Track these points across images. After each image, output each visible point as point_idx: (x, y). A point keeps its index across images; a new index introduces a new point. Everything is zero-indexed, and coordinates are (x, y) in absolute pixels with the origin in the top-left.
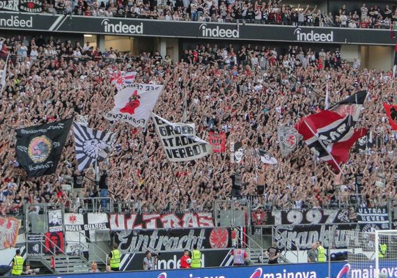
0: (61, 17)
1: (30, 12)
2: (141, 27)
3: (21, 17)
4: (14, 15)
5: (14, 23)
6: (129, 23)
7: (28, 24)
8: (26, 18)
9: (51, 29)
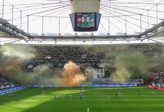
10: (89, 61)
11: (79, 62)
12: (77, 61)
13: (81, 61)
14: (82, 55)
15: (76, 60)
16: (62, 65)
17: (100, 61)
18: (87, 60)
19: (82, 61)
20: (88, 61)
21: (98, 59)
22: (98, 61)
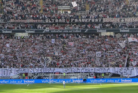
0: (87, 29)
1: (81, 29)
2: (106, 30)
3: (78, 30)
4: (77, 30)
5: (77, 31)
6: (103, 30)
7: (80, 31)
8: (80, 30)
9: (85, 32)
10: (76, 20)
11: (51, 24)
12: (47, 21)
13: (57, 21)
14: (59, 7)
15: (44, 19)
16: (11, 32)
17: (102, 20)
18: (72, 20)
19: (60, 20)
20: (74, 21)
21: (98, 17)
22: (97, 20)
